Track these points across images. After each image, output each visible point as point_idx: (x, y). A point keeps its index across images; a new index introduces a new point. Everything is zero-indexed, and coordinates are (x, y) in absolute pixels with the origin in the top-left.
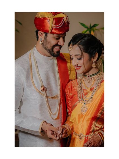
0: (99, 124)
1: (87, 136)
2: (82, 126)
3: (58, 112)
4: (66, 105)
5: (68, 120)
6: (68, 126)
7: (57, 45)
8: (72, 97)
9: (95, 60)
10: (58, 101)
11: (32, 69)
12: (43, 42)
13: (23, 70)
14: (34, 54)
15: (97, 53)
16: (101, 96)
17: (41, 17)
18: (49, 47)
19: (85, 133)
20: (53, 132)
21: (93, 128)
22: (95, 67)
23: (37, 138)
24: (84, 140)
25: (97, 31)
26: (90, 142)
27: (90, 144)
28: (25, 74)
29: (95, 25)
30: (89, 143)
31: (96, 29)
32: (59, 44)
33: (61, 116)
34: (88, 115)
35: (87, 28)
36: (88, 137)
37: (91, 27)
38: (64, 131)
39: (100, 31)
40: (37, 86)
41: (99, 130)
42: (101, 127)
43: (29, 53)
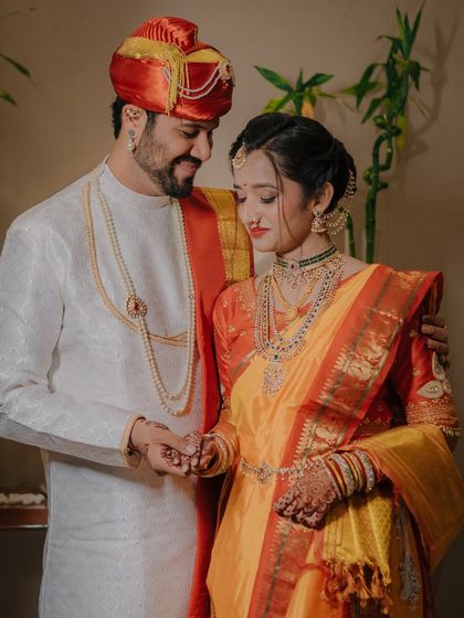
0: (326, 428)
1: (283, 471)
2: (267, 438)
3: (188, 392)
4: (217, 369)
5: (224, 421)
6: (221, 438)
7: (186, 156)
8: (235, 339)
9: (320, 208)
10: (186, 353)
11: (93, 239)
12: (137, 142)
13: (62, 241)
14: (102, 187)
15: (329, 184)
16: (333, 332)
17: (138, 56)
18: (159, 161)
19: (277, 459)
20: (169, 448)
21: (305, 442)
22: (320, 234)
23: (115, 479)
24: (274, 483)
25: (325, 101)
26: (297, 493)
27: (295, 498)
28: (70, 255)
29: (318, 76)
30: (291, 497)
31: (322, 95)
32: (193, 153)
33: (199, 405)
34: (287, 399)
35: (286, 88)
36: (287, 474)
37: (302, 87)
38: (208, 447)
39: (339, 100)
40: (112, 296)
41: (326, 450)
42: (336, 440)
43: (81, 183)
